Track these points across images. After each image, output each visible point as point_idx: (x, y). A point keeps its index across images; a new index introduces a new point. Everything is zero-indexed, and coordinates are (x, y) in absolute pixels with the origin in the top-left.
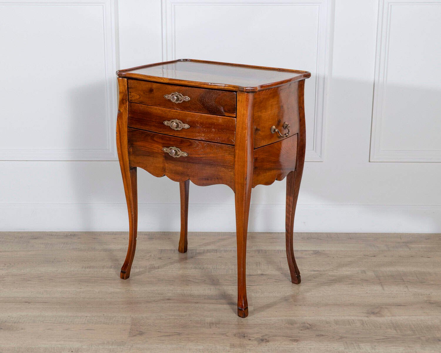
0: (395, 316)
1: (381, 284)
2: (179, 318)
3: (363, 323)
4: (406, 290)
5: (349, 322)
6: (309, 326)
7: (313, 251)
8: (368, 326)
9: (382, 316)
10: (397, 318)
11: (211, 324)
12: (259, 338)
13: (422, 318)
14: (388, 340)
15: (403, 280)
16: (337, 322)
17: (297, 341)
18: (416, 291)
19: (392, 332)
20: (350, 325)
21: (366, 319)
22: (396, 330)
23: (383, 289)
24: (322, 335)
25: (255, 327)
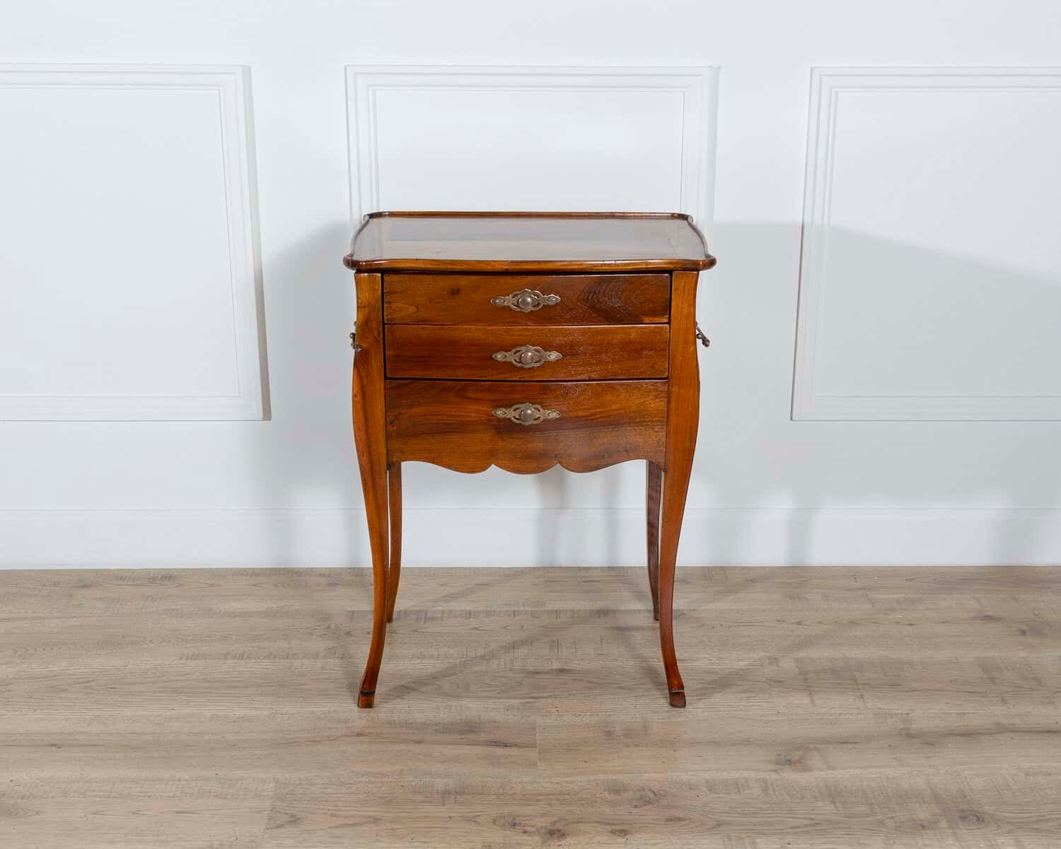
0: (833, 769)
1: (809, 690)
2: (377, 780)
3: (766, 786)
5: (738, 786)
6: (652, 795)
8: (776, 795)
9: (807, 769)
11: (446, 794)
12: (546, 827)
13: (890, 772)
14: (815, 828)
15: (854, 679)
16: (711, 787)
17: (623, 833)
18: (881, 706)
19: (826, 809)
20: (739, 792)
21: (774, 776)
22: (834, 802)
23: (813, 703)
24: (680, 819)
25: (538, 800)
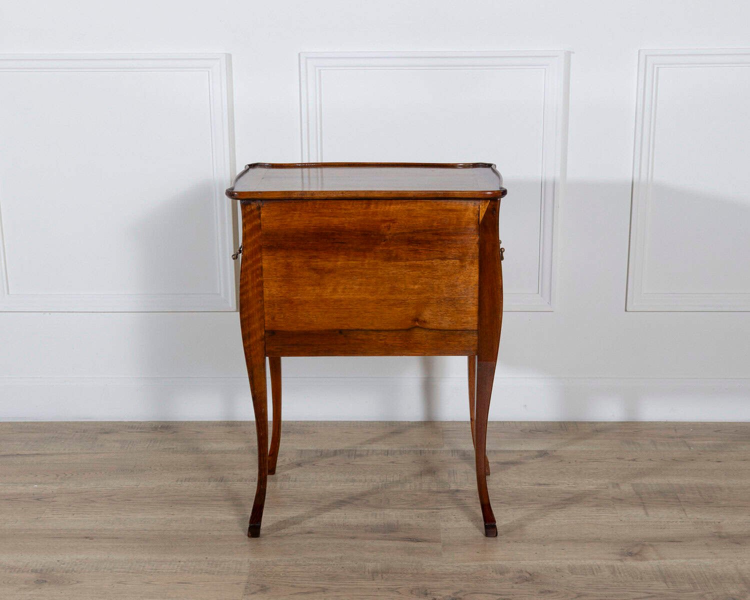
0: (664, 559)
1: (643, 505)
4: (683, 515)
5: (592, 570)
6: (528, 576)
7: (538, 451)
8: (621, 576)
9: (644, 559)
10: (668, 562)
11: (374, 574)
12: (450, 596)
13: (708, 562)
14: (652, 599)
15: (678, 498)
16: (573, 570)
18: (698, 517)
19: (660, 586)
20: (594, 574)
21: (619, 564)
22: (666, 582)
23: (647, 515)
24: (549, 592)
25: (444, 578)
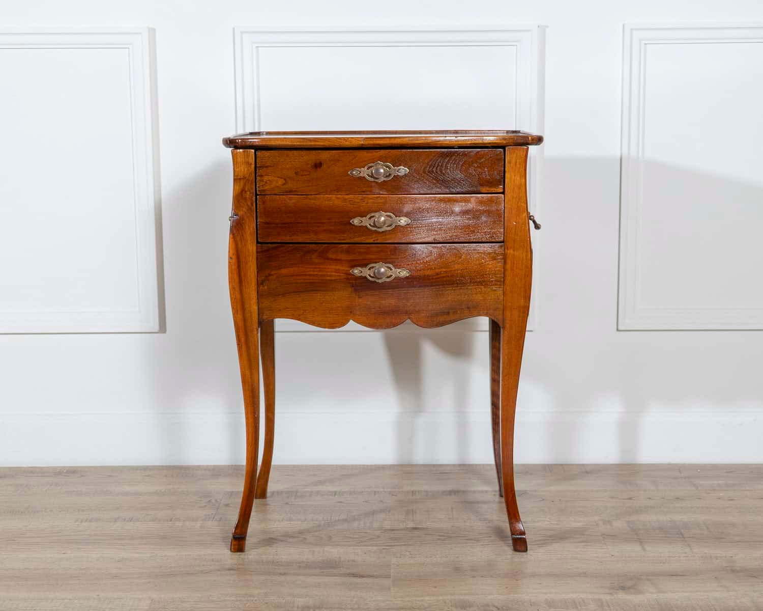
0: (664, 592)
1: (640, 541)
2: (243, 599)
3: (601, 604)
4: (687, 550)
5: (575, 603)
9: (640, 592)
10: (669, 596)
13: (717, 595)
15: (682, 534)
16: (551, 604)
23: (644, 550)
